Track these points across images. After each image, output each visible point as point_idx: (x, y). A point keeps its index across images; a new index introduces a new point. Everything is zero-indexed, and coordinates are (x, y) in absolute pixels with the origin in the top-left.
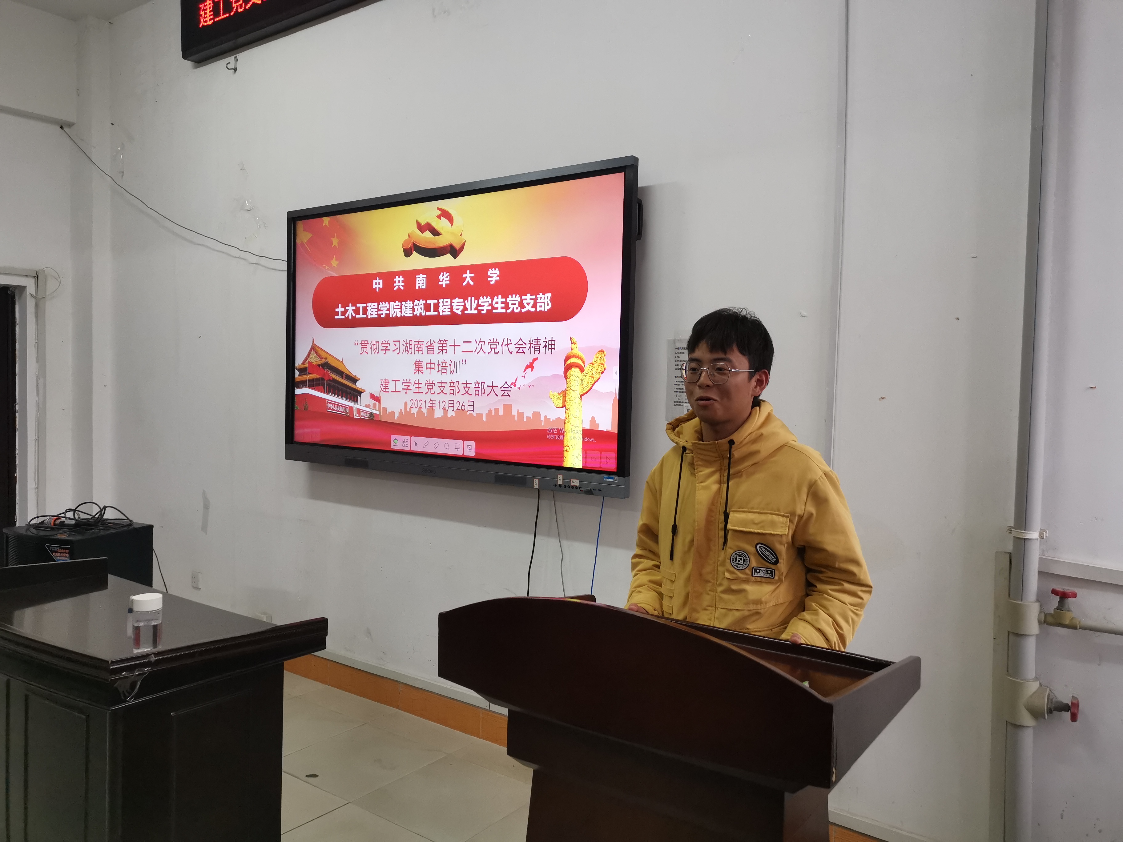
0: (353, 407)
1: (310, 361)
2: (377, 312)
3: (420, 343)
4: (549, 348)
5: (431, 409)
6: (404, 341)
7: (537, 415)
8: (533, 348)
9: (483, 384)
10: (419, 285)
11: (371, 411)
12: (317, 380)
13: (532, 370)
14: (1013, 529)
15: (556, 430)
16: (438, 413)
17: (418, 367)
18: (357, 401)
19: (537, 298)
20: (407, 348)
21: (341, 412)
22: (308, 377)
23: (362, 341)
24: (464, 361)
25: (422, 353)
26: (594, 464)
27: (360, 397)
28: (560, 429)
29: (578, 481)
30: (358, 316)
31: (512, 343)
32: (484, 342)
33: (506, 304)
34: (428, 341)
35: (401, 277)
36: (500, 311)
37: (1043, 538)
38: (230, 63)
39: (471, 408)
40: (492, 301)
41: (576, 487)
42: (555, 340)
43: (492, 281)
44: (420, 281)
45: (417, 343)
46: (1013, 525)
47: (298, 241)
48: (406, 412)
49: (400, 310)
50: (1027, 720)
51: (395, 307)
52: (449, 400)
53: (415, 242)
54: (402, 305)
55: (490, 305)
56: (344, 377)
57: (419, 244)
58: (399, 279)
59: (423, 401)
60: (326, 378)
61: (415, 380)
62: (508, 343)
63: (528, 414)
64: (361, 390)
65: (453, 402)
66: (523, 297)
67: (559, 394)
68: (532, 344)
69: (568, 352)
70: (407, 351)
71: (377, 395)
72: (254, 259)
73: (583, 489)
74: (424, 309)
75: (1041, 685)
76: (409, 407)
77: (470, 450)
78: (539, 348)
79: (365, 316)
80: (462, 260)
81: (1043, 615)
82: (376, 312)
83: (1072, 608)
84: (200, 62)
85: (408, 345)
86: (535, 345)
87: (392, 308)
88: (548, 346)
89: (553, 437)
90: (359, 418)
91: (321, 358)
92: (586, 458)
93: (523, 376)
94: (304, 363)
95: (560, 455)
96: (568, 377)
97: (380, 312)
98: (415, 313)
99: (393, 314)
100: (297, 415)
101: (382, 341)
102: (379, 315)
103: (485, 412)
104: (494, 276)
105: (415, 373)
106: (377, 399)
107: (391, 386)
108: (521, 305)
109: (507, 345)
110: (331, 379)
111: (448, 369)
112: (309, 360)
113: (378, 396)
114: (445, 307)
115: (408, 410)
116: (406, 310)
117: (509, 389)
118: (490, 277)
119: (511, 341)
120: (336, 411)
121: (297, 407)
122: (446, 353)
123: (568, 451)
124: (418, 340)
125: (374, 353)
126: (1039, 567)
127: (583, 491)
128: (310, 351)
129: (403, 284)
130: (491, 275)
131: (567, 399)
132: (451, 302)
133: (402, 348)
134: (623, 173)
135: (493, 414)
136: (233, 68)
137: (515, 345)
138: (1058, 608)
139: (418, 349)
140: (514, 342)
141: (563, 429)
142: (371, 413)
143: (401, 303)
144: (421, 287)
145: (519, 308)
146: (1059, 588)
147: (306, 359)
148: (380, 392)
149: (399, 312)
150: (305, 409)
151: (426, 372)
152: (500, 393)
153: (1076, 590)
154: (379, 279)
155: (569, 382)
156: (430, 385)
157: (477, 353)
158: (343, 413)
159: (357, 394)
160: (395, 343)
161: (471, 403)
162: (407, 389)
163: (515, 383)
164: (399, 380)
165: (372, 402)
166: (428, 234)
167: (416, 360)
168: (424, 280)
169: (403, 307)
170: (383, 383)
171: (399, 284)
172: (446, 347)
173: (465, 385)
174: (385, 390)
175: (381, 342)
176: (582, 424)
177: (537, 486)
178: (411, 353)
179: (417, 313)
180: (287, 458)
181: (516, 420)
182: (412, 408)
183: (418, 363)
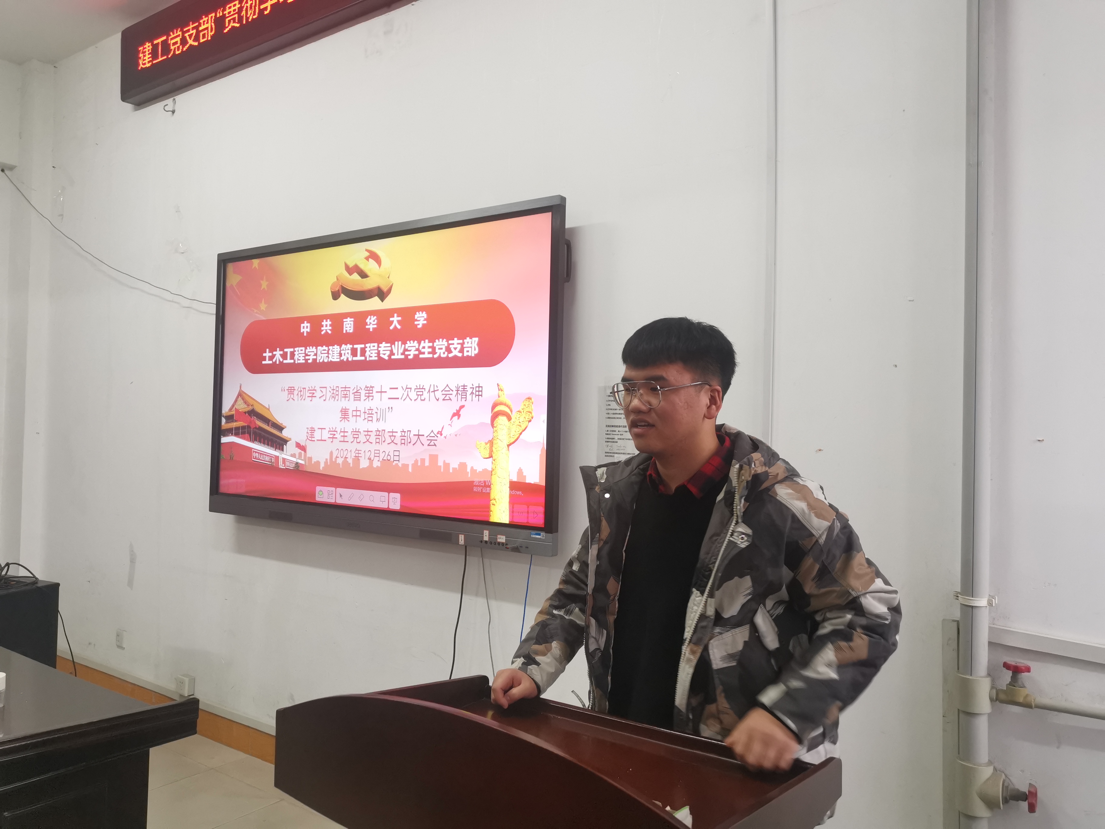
0: (278, 457)
1: (237, 408)
2: (305, 357)
3: (347, 389)
4: (476, 395)
5: (357, 459)
6: (331, 388)
7: (463, 466)
8: (460, 395)
9: (409, 432)
10: (346, 329)
11: (296, 461)
12: (243, 427)
13: (458, 418)
14: (959, 595)
15: (482, 483)
16: (364, 464)
17: (344, 414)
18: (283, 450)
19: (463, 344)
20: (333, 394)
21: (267, 461)
22: (234, 425)
23: (289, 387)
24: (390, 408)
25: (349, 400)
26: (522, 519)
27: (286, 445)
28: (487, 481)
29: (504, 537)
30: (285, 362)
31: (438, 390)
32: (411, 388)
33: (433, 348)
34: (355, 388)
35: (328, 320)
36: (426, 356)
37: (992, 606)
38: (167, 105)
39: (396, 458)
40: (419, 346)
41: (503, 544)
42: (482, 387)
43: (419, 325)
44: (347, 324)
45: (344, 389)
46: (959, 590)
47: (228, 284)
48: (332, 462)
49: (327, 355)
50: (981, 810)
51: (322, 352)
52: (375, 450)
53: (343, 284)
54: (329, 349)
55: (418, 350)
56: (270, 425)
57: (347, 287)
58: (326, 323)
59: (349, 450)
60: (252, 426)
61: (341, 429)
62: (435, 390)
63: (454, 464)
64: (288, 439)
65: (378, 452)
66: (450, 342)
67: (486, 444)
68: (459, 390)
69: (495, 399)
70: (333, 398)
71: (302, 444)
72: (187, 303)
73: (508, 546)
74: (352, 354)
75: (995, 769)
76: (334, 457)
77: (395, 503)
78: (466, 395)
79: (292, 361)
80: (389, 303)
81: (994, 691)
82: (303, 357)
83: (1027, 684)
84: (140, 105)
85: (335, 392)
86: (462, 391)
87: (319, 353)
88: (475, 393)
89: (479, 489)
90: (284, 468)
91: (248, 405)
92: (513, 512)
93: (449, 425)
94: (230, 410)
95: (487, 509)
96: (495, 425)
97: (307, 357)
98: (342, 358)
99: (320, 359)
100: (222, 465)
101: (309, 387)
102: (306, 360)
103: (410, 462)
104: (421, 319)
105: (341, 421)
106: (303, 448)
107: (317, 435)
108: (448, 350)
109: (434, 391)
110: (257, 427)
111: (375, 417)
112: (236, 406)
113: (304, 445)
114: (372, 351)
115: (334, 460)
116: (333, 355)
117: (436, 438)
118: (417, 320)
119: (437, 387)
120: (262, 460)
121: (223, 456)
122: (372, 399)
123: (494, 505)
124: (345, 387)
125: (301, 400)
126: (989, 639)
127: (508, 548)
128: (238, 397)
129: (330, 328)
130: (418, 319)
131: (494, 449)
132: (378, 347)
133: (329, 395)
134: (551, 213)
135: (419, 464)
136: (172, 110)
137: (442, 391)
138: (1010, 684)
139: (344, 396)
140: (441, 388)
141: (489, 481)
142: (297, 463)
143: (328, 347)
144: (348, 331)
145: (446, 353)
146: (1012, 660)
147: (233, 406)
148: (306, 440)
149: (327, 357)
150: (230, 459)
151: (352, 419)
152: (426, 443)
153: (1029, 663)
154: (307, 323)
155: (496, 431)
156: (356, 433)
157: (404, 400)
158: (269, 463)
159: (282, 442)
160: (322, 389)
161: (397, 453)
162: (333, 438)
163: (441, 432)
164: (325, 429)
165: (298, 451)
166: (356, 276)
167: (343, 407)
168: (351, 324)
169: (330, 352)
170: (309, 432)
171: (326, 328)
172: (372, 393)
173: (391, 434)
174: (310, 439)
175: (307, 389)
176: (509, 476)
177: (463, 541)
178: (338, 400)
179: (344, 358)
180: (211, 510)
181: (442, 471)
182: (337, 458)
183: (344, 410)
